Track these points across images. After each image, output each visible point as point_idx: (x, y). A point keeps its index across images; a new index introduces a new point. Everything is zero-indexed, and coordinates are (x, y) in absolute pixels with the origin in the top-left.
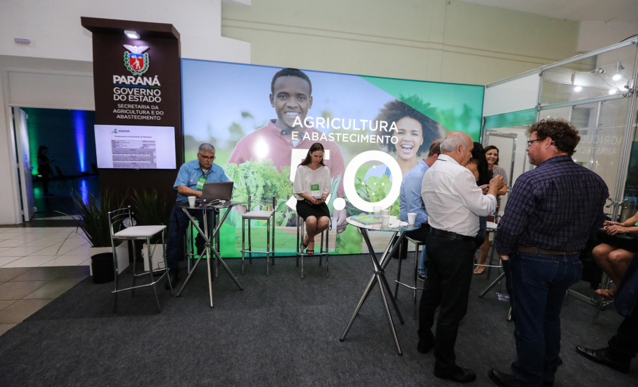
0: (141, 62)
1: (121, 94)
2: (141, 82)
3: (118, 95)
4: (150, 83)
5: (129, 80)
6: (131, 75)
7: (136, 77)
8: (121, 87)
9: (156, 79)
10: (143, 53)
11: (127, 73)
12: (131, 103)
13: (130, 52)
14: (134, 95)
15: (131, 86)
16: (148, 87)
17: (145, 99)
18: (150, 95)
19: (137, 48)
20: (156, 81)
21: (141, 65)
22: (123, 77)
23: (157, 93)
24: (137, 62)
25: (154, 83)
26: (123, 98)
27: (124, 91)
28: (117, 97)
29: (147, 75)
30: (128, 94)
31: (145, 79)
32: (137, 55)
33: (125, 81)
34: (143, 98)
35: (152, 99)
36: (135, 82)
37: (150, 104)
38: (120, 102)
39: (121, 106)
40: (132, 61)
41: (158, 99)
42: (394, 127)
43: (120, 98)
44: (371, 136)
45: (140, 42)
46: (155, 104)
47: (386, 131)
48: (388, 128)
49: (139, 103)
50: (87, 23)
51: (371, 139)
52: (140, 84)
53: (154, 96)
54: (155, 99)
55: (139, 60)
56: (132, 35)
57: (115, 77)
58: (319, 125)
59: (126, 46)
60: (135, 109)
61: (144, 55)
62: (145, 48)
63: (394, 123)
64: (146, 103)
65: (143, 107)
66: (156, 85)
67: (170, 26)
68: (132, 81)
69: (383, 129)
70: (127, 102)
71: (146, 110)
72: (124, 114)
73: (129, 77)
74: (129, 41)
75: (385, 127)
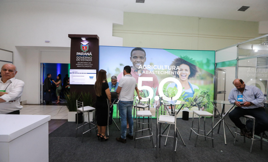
0: (86, 47)
1: (79, 59)
2: (86, 54)
3: (78, 59)
4: (89, 55)
5: (82, 54)
6: (83, 52)
7: (84, 53)
8: (79, 56)
9: (91, 53)
10: (87, 44)
11: (81, 51)
12: (82, 62)
13: (82, 44)
14: (83, 59)
15: (82, 56)
16: (88, 56)
17: (87, 60)
18: (88, 59)
19: (85, 43)
20: (91, 54)
21: (86, 49)
22: (80, 53)
23: (91, 58)
24: (85, 48)
25: (90, 54)
26: (79, 60)
27: (80, 57)
28: (77, 60)
29: (87, 52)
30: (81, 58)
31: (87, 53)
32: (85, 45)
33: (80, 54)
34: (86, 60)
35: (89, 60)
36: (84, 54)
37: (88, 62)
38: (78, 61)
39: (78, 63)
40: (83, 47)
41: (91, 60)
42: (178, 68)
43: (78, 60)
44: (169, 72)
45: (86, 41)
46: (90, 61)
47: (175, 69)
48: (176, 68)
49: (85, 61)
50: (70, 36)
51: (169, 73)
52: (85, 55)
53: (90, 59)
54: (90, 60)
55: (85, 47)
56: (84, 39)
57: (77, 53)
58: (149, 68)
59: (82, 43)
60: (83, 64)
61: (87, 45)
62: (88, 43)
63: (178, 66)
64: (87, 61)
65: (86, 63)
66: (91, 55)
67: (96, 35)
68: (83, 54)
69: (174, 69)
70: (81, 61)
71: (87, 64)
72: (79, 65)
73: (82, 53)
74: (82, 41)
75: (174, 68)
